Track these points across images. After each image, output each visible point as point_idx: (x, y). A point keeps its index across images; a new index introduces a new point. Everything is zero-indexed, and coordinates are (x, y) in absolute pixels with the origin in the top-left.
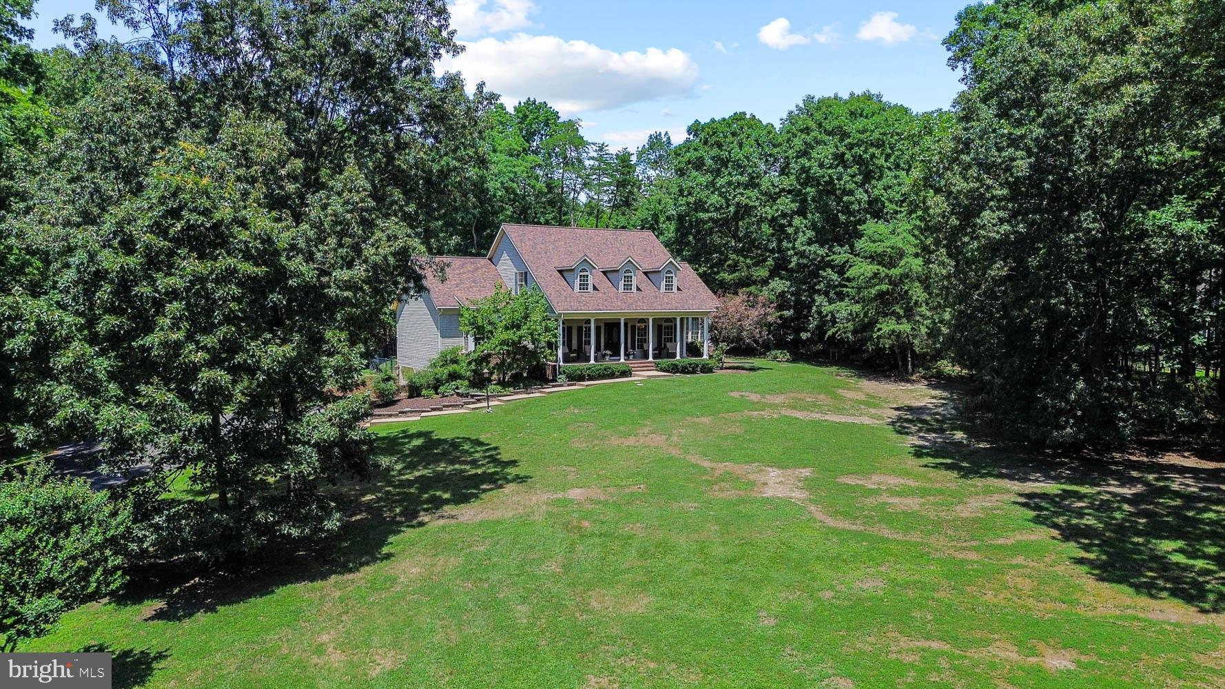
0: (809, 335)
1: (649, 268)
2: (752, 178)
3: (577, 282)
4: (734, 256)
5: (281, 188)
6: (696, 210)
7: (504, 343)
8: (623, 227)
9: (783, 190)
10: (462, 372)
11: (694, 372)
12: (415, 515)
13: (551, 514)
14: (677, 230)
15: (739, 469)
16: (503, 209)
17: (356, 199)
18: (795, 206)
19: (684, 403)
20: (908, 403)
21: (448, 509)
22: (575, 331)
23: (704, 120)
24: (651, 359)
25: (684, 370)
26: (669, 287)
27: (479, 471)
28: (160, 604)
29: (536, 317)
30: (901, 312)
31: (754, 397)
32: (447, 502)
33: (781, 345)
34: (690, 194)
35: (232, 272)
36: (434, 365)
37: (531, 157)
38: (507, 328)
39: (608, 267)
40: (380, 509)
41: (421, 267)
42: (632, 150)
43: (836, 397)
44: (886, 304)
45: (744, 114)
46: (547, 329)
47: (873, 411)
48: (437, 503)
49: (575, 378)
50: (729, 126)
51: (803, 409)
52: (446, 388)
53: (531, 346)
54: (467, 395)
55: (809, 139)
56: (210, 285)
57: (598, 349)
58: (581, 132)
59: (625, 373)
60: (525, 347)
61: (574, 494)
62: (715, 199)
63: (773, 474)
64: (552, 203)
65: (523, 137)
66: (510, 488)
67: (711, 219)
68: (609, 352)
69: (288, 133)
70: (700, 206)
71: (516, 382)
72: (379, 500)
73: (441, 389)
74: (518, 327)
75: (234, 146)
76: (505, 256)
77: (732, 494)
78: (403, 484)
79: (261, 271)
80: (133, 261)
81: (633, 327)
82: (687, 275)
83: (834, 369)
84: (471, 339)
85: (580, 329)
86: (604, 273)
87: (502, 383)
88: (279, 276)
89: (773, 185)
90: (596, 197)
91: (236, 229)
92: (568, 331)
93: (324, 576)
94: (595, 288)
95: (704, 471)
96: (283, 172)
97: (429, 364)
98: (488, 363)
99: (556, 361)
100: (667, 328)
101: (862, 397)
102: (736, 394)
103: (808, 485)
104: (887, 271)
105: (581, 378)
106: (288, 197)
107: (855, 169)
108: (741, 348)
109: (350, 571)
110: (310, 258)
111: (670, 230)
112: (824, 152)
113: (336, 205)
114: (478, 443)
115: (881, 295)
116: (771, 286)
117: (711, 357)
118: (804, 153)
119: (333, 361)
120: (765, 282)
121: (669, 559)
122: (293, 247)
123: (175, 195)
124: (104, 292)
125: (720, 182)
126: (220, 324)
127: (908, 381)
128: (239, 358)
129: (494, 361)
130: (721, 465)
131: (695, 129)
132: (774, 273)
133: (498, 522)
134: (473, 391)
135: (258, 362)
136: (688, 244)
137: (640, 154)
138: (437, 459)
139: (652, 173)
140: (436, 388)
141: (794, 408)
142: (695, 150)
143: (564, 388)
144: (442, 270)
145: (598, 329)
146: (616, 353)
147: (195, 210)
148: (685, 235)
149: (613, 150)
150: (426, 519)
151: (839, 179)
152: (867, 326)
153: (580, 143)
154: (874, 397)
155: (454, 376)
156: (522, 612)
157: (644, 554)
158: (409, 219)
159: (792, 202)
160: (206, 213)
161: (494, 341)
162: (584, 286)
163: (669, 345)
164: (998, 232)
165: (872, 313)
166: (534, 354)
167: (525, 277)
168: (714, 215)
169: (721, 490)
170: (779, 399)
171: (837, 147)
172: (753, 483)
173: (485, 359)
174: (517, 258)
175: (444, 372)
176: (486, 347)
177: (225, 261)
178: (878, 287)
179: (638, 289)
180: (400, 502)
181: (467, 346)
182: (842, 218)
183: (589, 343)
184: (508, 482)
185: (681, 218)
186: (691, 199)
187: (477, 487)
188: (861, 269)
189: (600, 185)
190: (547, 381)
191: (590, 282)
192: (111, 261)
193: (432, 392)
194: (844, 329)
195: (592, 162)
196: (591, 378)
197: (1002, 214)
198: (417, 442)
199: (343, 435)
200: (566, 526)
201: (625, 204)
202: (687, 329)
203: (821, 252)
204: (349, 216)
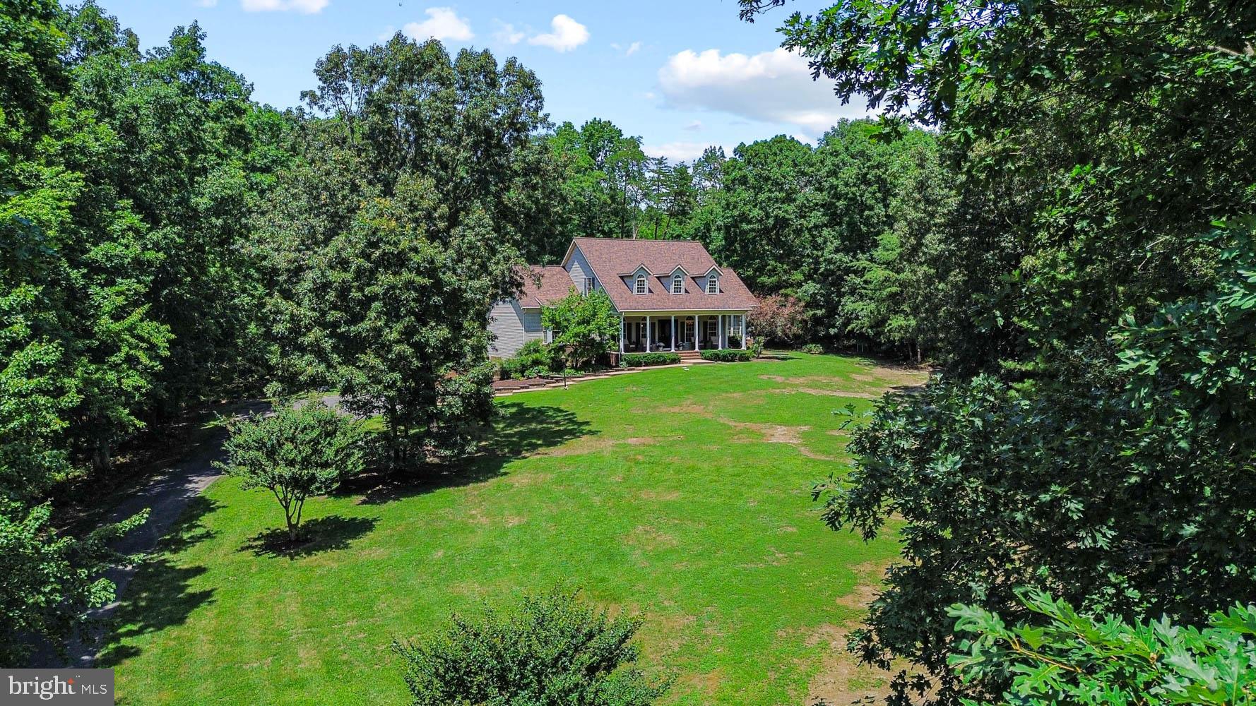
0: (836, 330)
1: (696, 274)
2: (788, 194)
3: (636, 286)
4: (772, 262)
5: (435, 225)
6: (741, 222)
7: (577, 335)
8: (678, 237)
9: (816, 204)
10: (543, 359)
11: (733, 360)
12: (520, 453)
13: (615, 452)
14: (725, 239)
15: (754, 426)
16: (570, 219)
17: (484, 232)
18: (825, 219)
19: (721, 383)
20: (906, 384)
21: (541, 450)
22: (634, 326)
23: (748, 143)
24: (697, 349)
25: (725, 359)
26: (712, 290)
27: (562, 428)
28: (363, 498)
29: (602, 314)
30: (908, 310)
31: (779, 379)
32: (541, 446)
33: (816, 340)
34: (735, 207)
35: (411, 282)
36: (520, 354)
37: (597, 173)
38: (579, 324)
39: (661, 273)
40: (494, 450)
41: (521, 277)
42: (689, 163)
43: (847, 378)
44: (897, 304)
45: (784, 136)
46: (611, 325)
47: (874, 389)
48: (534, 447)
49: (634, 364)
50: (770, 148)
51: (817, 387)
52: (531, 372)
53: (598, 339)
54: (547, 377)
55: (837, 161)
56: (398, 291)
57: (653, 341)
58: (642, 148)
59: (674, 361)
60: (593, 339)
61: (632, 441)
62: (756, 212)
63: (781, 430)
64: (615, 213)
65: (590, 154)
66: (584, 438)
67: (753, 230)
68: (662, 344)
69: (436, 187)
70: (744, 218)
71: (586, 366)
72: (492, 445)
73: (527, 373)
74: (588, 323)
75: (405, 199)
76: (576, 265)
77: (746, 441)
78: (506, 436)
79: (426, 281)
80: (349, 276)
81: (683, 324)
82: (729, 278)
83: (858, 359)
84: (550, 334)
85: (638, 325)
86: (658, 278)
87: (577, 369)
88: (438, 284)
89: (808, 200)
90: (655, 206)
91: (412, 254)
92: (628, 327)
93: (466, 484)
94: (650, 291)
95: (729, 428)
96: (436, 215)
97: (515, 353)
98: (564, 351)
99: (619, 351)
100: (710, 324)
101: (870, 379)
102: (765, 377)
103: (804, 435)
104: (896, 275)
105: (639, 364)
106: (439, 231)
107: (875, 187)
108: (775, 343)
109: (482, 481)
110: (455, 272)
111: (718, 240)
112: (849, 173)
113: (471, 236)
114: (559, 410)
115: (892, 296)
116: (804, 288)
117: (748, 348)
118: (833, 173)
119: (470, 342)
120: (800, 285)
121: (695, 474)
122: (445, 266)
123: (374, 233)
124: (331, 296)
125: (762, 197)
126: (405, 315)
127: (917, 368)
128: (416, 338)
129: (569, 350)
130: (742, 425)
131: (741, 150)
132: (809, 277)
133: (578, 456)
134: (551, 374)
135: (428, 340)
136: (735, 251)
137: (696, 167)
138: (530, 421)
139: (707, 184)
140: (522, 372)
141: (810, 387)
142: (740, 169)
143: (625, 372)
144: (539, 280)
145: (653, 325)
146: (668, 345)
147: (388, 242)
148: (732, 244)
149: (672, 163)
150: (527, 455)
151: (861, 196)
152: (880, 323)
153: (641, 158)
154: (880, 380)
155: (536, 363)
156: (597, 500)
157: (678, 472)
158: (516, 244)
159: (823, 215)
160: (396, 244)
161: (569, 334)
162: (641, 289)
163: (713, 338)
164: (936, 250)
165: (883, 311)
166: (600, 344)
167: (592, 282)
168: (756, 226)
169: (739, 439)
170: (801, 380)
171: (860, 168)
172: (764, 435)
173: (561, 349)
174: (585, 266)
175: (528, 359)
176: (563, 338)
177: (406, 275)
178: (889, 290)
179: (686, 291)
180: (507, 446)
181: (546, 338)
182: (864, 229)
183: (645, 336)
184: (584, 434)
185: (727, 228)
186: (736, 213)
187: (561, 437)
188: (877, 274)
189: (659, 196)
190: (611, 367)
191: (646, 286)
192: (335, 276)
193: (520, 375)
194: (862, 324)
195: (652, 174)
196: (647, 364)
197: (939, 236)
198: (514, 410)
199: (479, 390)
200: (626, 458)
201: (681, 214)
202: (730, 325)
203: (846, 259)
204: (479, 244)
